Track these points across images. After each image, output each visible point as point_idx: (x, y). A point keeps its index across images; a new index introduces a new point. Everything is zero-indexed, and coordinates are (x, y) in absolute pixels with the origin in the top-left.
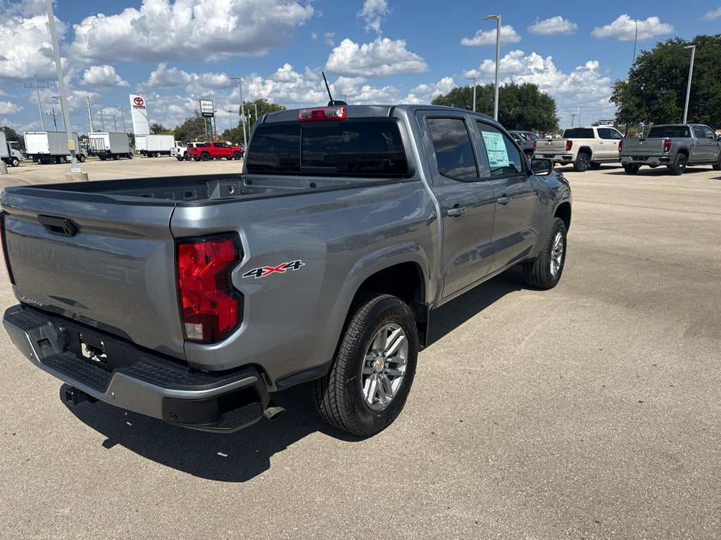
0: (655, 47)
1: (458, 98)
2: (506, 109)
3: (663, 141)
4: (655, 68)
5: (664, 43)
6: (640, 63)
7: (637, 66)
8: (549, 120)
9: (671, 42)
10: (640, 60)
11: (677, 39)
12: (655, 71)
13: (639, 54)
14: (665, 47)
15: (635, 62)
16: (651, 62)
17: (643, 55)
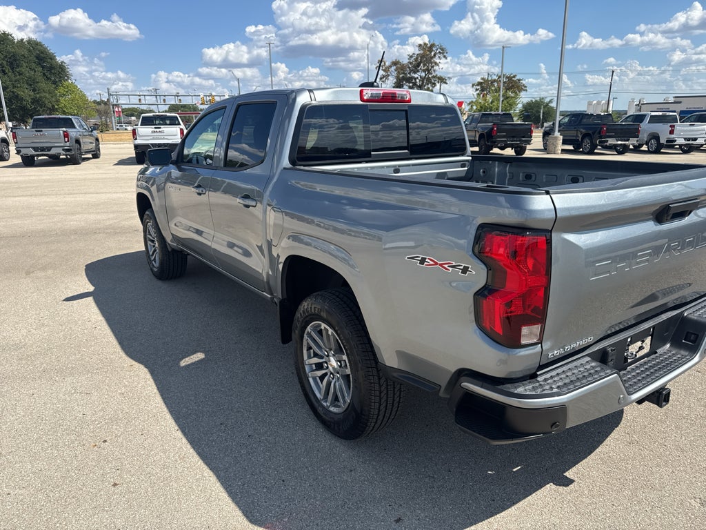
3: (61, 132)
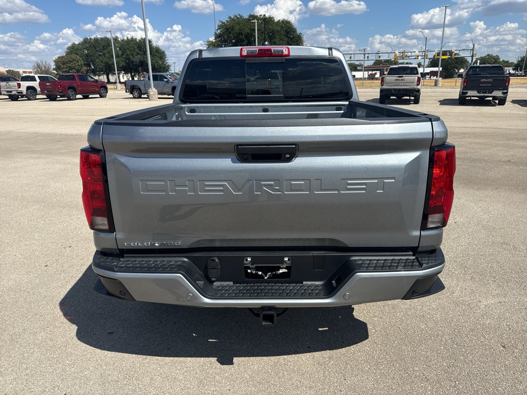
0: (227, 19)
1: (90, 46)
2: (131, 56)
4: (230, 33)
5: (232, 17)
6: (220, 29)
7: (219, 31)
8: (163, 66)
9: (236, 17)
10: (220, 27)
11: (239, 15)
12: (231, 35)
13: (218, 23)
14: (233, 20)
15: (217, 28)
16: (227, 29)
17: (221, 24)
